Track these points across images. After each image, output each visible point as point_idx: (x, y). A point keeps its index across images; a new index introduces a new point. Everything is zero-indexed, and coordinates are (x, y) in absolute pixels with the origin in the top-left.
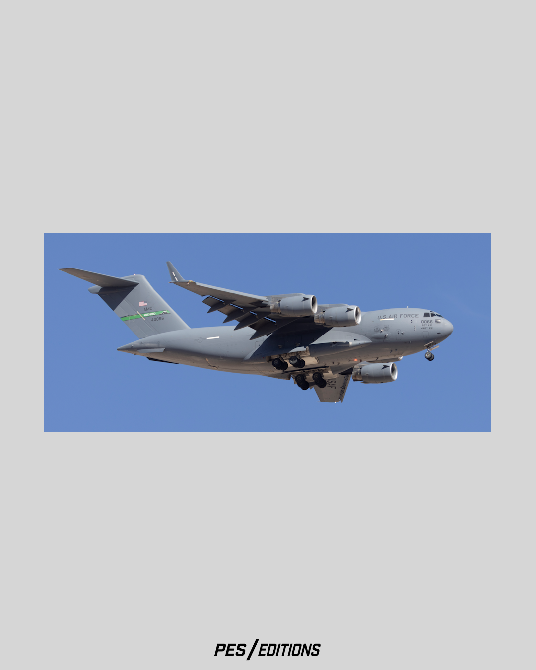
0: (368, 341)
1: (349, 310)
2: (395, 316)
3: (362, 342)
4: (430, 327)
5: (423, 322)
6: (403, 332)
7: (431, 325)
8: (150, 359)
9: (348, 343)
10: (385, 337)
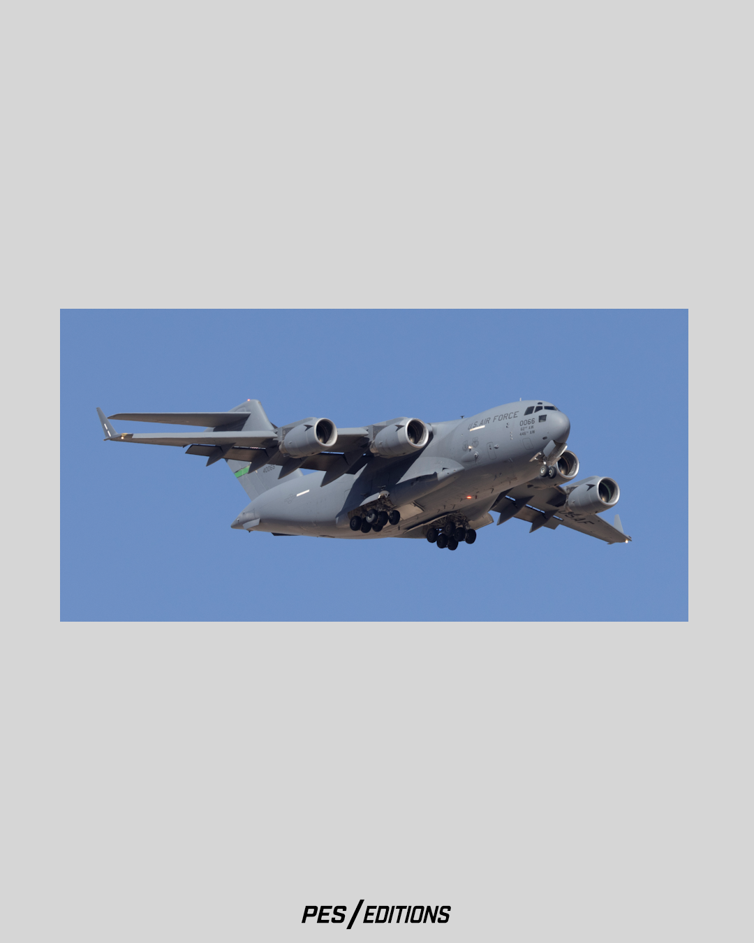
0: (458, 468)
1: (400, 427)
2: (487, 421)
3: (451, 471)
4: (532, 430)
5: (522, 423)
6: (496, 446)
7: (532, 427)
8: (275, 534)
9: (435, 474)
10: (476, 458)
